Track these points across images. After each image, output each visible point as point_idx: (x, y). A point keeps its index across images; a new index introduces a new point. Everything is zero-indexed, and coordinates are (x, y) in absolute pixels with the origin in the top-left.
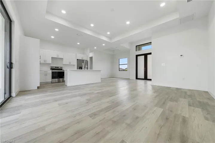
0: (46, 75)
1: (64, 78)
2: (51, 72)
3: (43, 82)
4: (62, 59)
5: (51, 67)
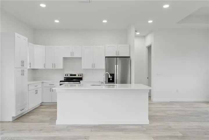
4: (80, 59)
5: (64, 76)
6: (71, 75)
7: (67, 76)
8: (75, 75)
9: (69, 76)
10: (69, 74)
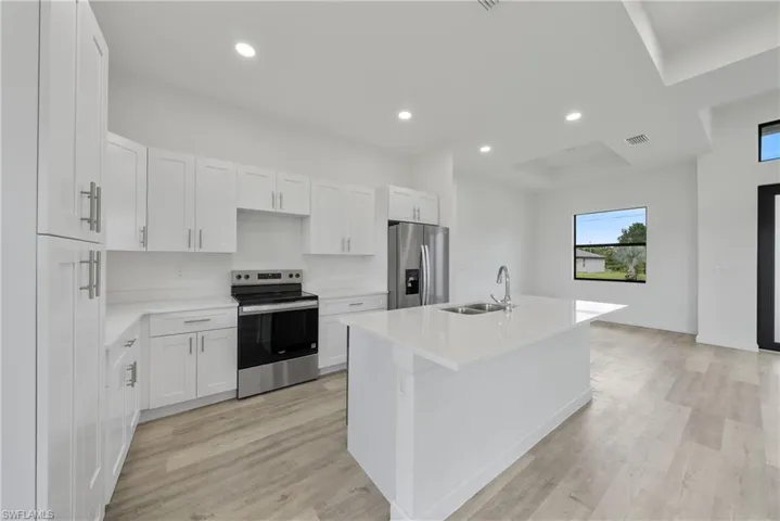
0: (197, 345)
1: (316, 350)
2: (235, 323)
3: (169, 406)
4: (302, 219)
5: (235, 279)
6: (261, 276)
7: (243, 281)
8: (278, 276)
9: (254, 281)
10: (255, 271)
